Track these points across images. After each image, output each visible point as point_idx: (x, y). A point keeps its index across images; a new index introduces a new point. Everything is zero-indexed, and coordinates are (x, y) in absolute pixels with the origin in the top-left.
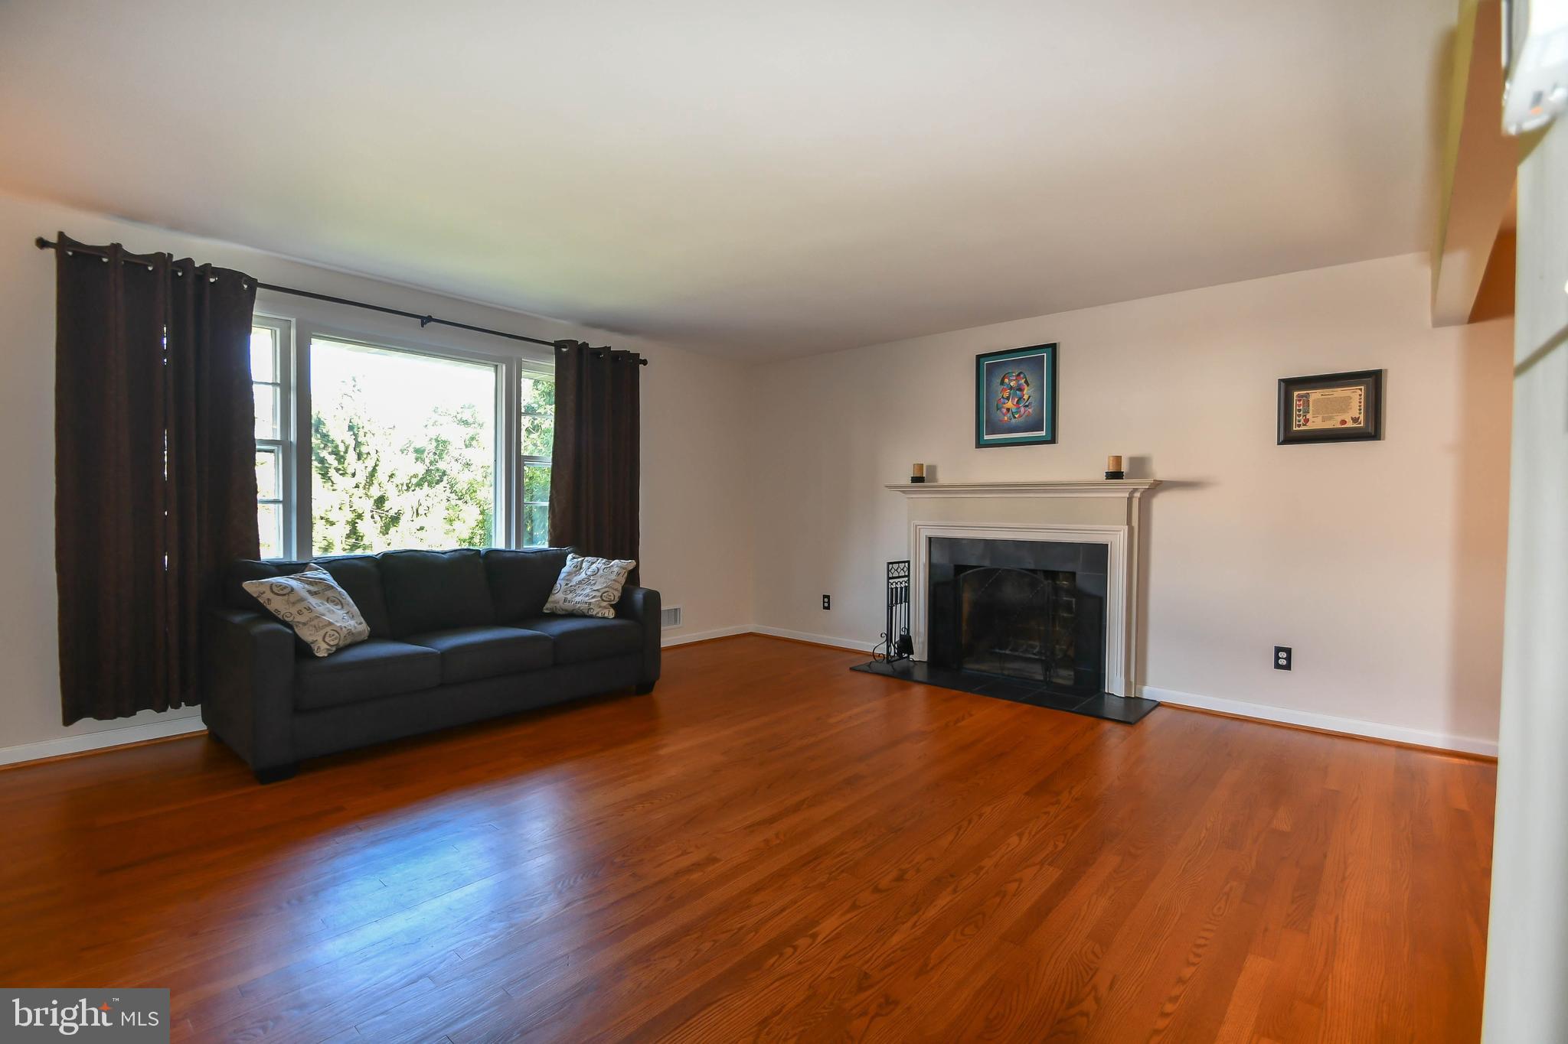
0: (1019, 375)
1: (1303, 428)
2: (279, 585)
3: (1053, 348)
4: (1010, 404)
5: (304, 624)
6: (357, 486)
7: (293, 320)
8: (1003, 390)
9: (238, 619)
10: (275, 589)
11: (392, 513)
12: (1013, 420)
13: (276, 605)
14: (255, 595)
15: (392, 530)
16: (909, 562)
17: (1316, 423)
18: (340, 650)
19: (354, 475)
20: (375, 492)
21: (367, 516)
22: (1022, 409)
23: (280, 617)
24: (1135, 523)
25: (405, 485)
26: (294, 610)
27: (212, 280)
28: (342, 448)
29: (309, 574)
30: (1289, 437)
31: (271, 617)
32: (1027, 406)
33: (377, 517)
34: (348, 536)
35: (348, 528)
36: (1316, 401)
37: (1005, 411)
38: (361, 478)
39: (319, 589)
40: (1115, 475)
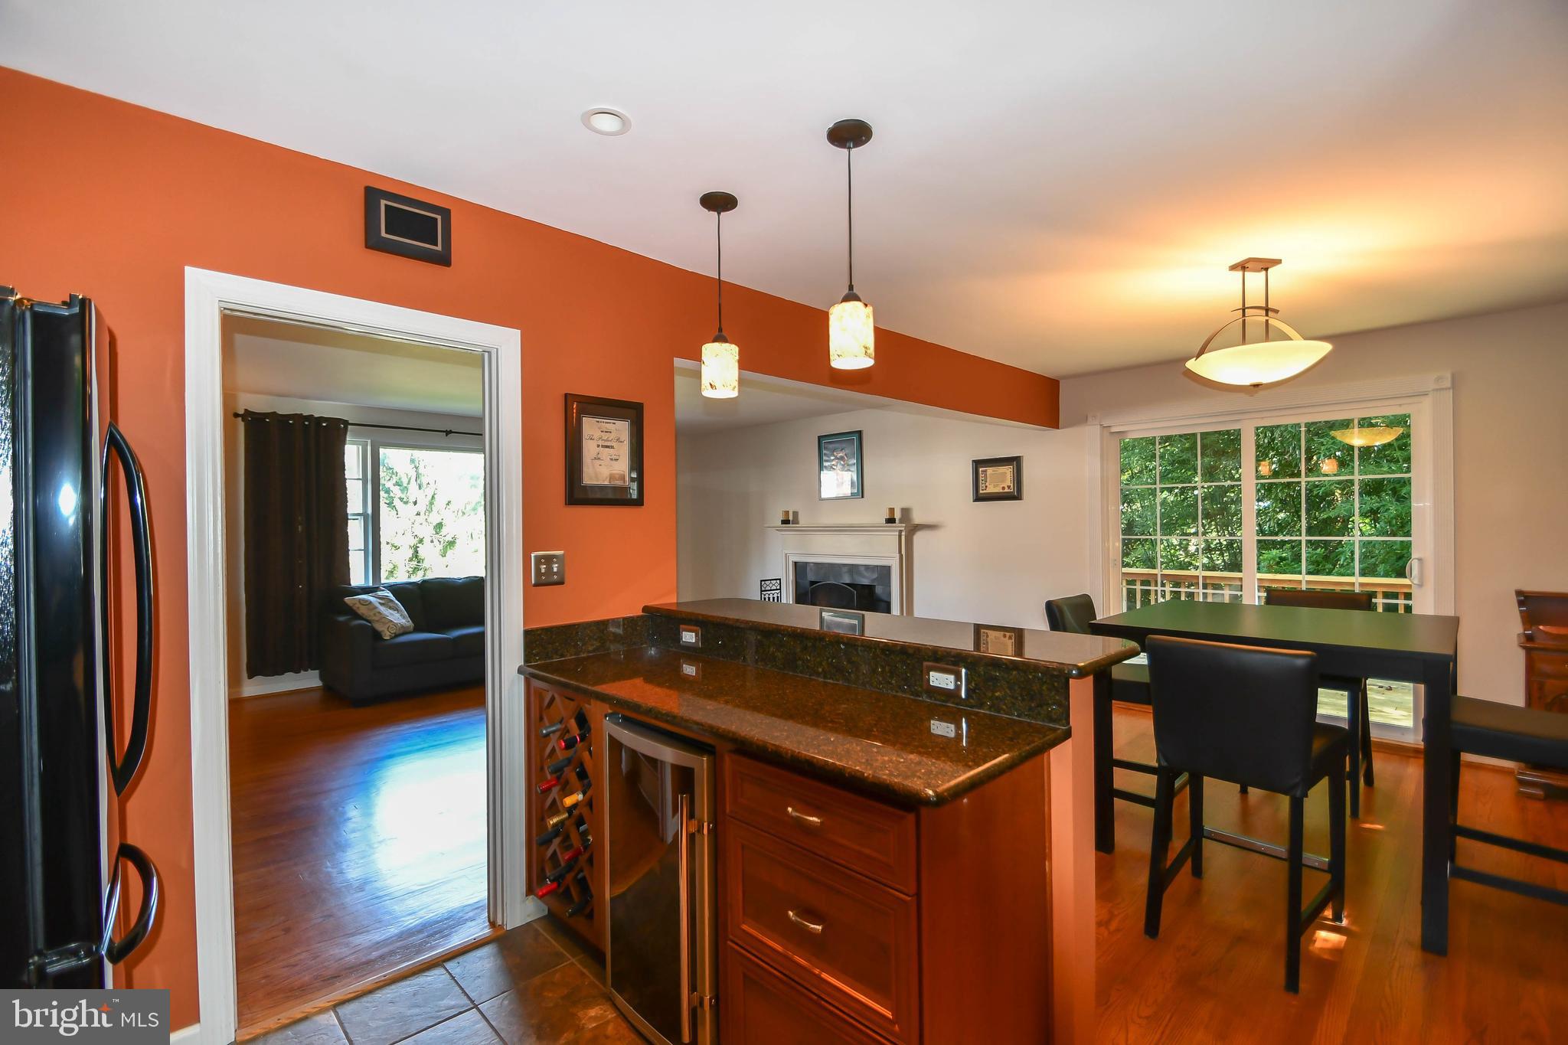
0: (842, 451)
1: (984, 491)
2: (364, 600)
3: (860, 433)
5: (377, 621)
6: (418, 514)
7: (369, 441)
8: (834, 460)
9: (342, 619)
10: (362, 602)
11: (449, 538)
13: (362, 610)
14: (351, 605)
15: (449, 552)
16: (780, 580)
17: (991, 489)
18: (397, 636)
19: (415, 503)
20: (435, 519)
21: (427, 541)
23: (364, 617)
24: (904, 552)
25: (460, 511)
26: (372, 613)
27: (324, 424)
28: (405, 481)
29: (379, 593)
30: (979, 498)
31: (360, 617)
33: (436, 541)
34: (411, 560)
35: (411, 552)
36: (990, 474)
38: (422, 507)
39: (386, 602)
40: (891, 520)
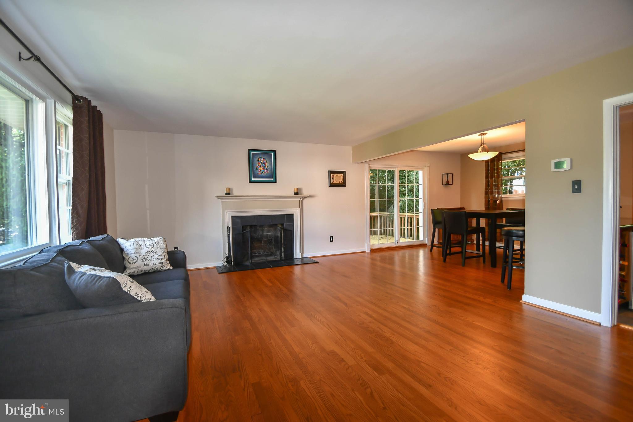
0: (264, 159)
1: (333, 183)
3: (275, 152)
4: (261, 168)
8: (259, 163)
12: (262, 174)
17: (335, 182)
22: (265, 171)
24: (301, 208)
30: (331, 185)
32: (267, 170)
36: (335, 177)
37: (259, 170)
40: (296, 193)
